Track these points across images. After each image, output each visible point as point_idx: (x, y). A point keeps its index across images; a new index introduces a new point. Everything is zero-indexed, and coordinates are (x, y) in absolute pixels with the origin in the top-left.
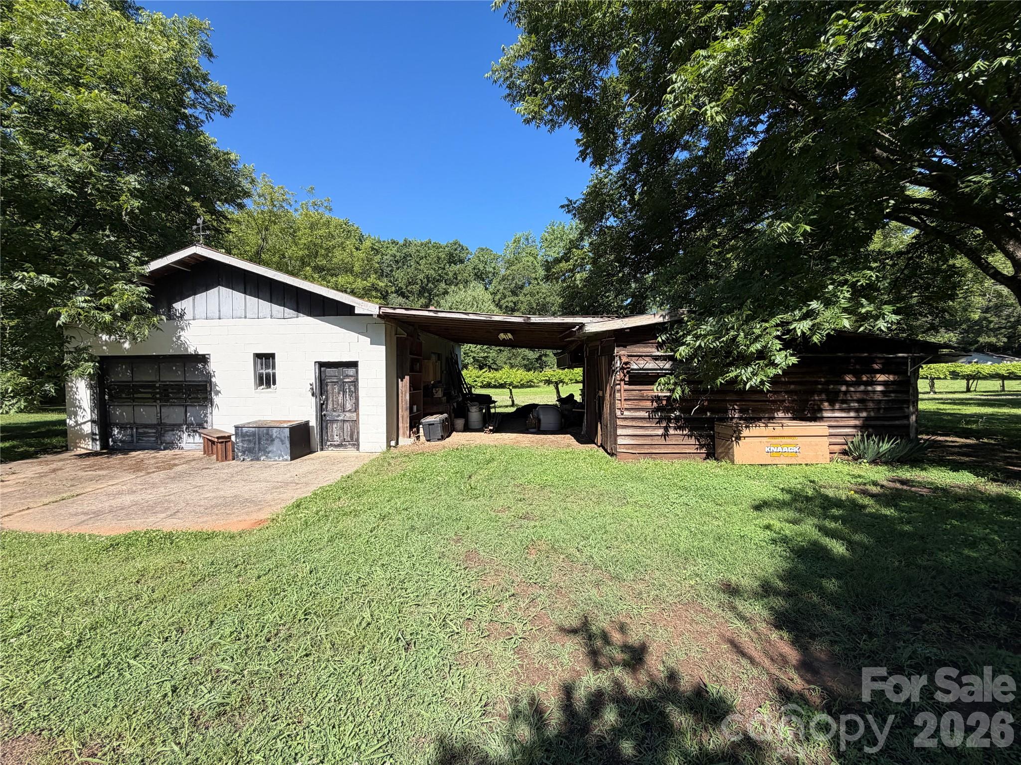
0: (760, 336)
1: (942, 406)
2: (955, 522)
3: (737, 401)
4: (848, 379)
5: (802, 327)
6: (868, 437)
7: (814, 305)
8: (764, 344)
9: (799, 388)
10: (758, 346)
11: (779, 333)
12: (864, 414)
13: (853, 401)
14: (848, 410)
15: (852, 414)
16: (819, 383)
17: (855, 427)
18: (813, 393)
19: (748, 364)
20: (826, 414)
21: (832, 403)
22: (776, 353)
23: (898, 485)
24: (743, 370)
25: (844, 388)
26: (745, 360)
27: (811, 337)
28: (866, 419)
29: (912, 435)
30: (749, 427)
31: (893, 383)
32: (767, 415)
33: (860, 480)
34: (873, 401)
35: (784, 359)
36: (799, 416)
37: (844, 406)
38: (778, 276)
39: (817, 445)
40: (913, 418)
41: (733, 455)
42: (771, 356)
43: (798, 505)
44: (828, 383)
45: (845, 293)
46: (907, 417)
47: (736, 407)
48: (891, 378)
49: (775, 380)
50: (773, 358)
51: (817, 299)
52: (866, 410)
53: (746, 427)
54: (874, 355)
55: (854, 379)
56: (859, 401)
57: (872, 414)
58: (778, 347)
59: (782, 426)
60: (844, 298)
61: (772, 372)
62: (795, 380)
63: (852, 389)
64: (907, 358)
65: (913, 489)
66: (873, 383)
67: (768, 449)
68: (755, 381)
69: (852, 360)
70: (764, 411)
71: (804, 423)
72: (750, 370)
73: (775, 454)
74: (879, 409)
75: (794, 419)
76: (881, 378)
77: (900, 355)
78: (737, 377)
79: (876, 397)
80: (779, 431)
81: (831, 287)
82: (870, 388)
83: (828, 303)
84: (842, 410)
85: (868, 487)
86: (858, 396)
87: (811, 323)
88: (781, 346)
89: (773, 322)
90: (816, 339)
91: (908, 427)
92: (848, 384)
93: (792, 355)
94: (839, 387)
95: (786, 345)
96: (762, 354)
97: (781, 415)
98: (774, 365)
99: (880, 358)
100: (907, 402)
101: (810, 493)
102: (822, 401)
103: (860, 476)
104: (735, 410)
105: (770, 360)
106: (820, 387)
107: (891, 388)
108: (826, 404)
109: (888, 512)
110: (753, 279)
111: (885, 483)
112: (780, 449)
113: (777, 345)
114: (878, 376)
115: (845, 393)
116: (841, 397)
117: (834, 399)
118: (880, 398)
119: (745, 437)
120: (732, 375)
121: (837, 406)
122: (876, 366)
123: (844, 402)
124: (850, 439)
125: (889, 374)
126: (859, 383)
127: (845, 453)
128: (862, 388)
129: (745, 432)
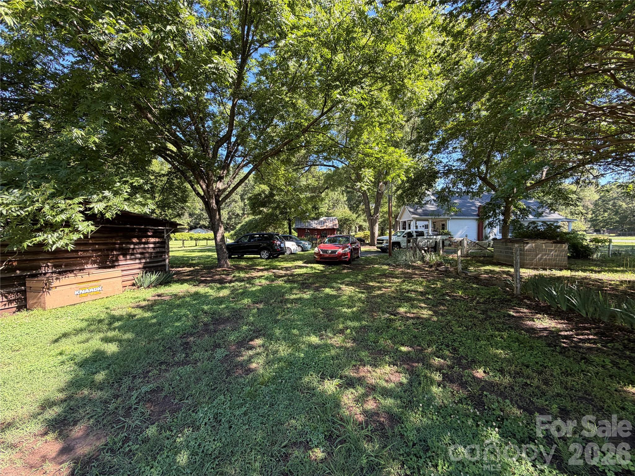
0: (66, 209)
1: (186, 253)
2: (175, 310)
3: (50, 259)
4: (134, 241)
5: (98, 207)
6: (146, 273)
7: (107, 193)
8: (68, 216)
9: (102, 247)
10: (63, 217)
11: (81, 209)
12: (144, 261)
13: (137, 253)
14: (135, 259)
15: (137, 261)
16: (116, 244)
17: (139, 268)
18: (112, 250)
19: (54, 231)
20: (121, 263)
21: (125, 255)
22: (79, 223)
23: (157, 298)
24: (50, 236)
25: (132, 246)
26: (52, 227)
27: (105, 214)
28: (145, 263)
29: (167, 269)
30: (59, 279)
31: (158, 242)
32: (78, 268)
33: (137, 300)
34: (148, 253)
35: (87, 227)
36: (103, 265)
37: (133, 257)
38: (81, 169)
39: (114, 283)
40: (167, 261)
41: (44, 303)
42: (75, 225)
43: (92, 327)
44: (121, 244)
45: (127, 189)
46: (165, 260)
47: (49, 264)
48: (157, 240)
49: (78, 243)
50: (76, 226)
51: (109, 189)
52: (144, 258)
53: (57, 279)
54: (148, 227)
55: (138, 241)
56: (141, 253)
57: (148, 260)
58: (81, 219)
59: (89, 274)
60: (127, 192)
61: (75, 237)
62: (100, 242)
63: (137, 247)
64: (164, 229)
65: (162, 298)
66: (147, 243)
67: (76, 293)
68: (60, 244)
69: (137, 230)
70: (75, 265)
71: (105, 270)
72: (56, 235)
73: (83, 295)
74: (151, 257)
75: (99, 268)
76: (152, 240)
77: (160, 228)
78: (44, 240)
79: (150, 251)
80: (86, 278)
81: (118, 184)
82: (146, 246)
83: (116, 193)
84: (131, 259)
85: (141, 303)
86: (140, 251)
87: (105, 205)
88: (83, 219)
89: (76, 200)
90: (108, 215)
91: (165, 265)
92: (135, 244)
93: (92, 225)
94: (128, 245)
95: (88, 218)
96: (67, 223)
97: (89, 266)
98: (77, 231)
99: (151, 229)
100: (164, 252)
101: (103, 316)
102: (118, 255)
103: (137, 298)
104: (48, 266)
105: (74, 228)
106: (117, 246)
107: (158, 245)
108: (121, 257)
109: (148, 314)
110: (61, 166)
111: (151, 298)
112: (87, 291)
113: (80, 217)
114: (150, 239)
115: (133, 249)
116: (131, 251)
117: (125, 253)
118: (152, 251)
119: (56, 287)
120: (41, 238)
121: (128, 257)
122: (149, 234)
123: (132, 254)
124: (136, 276)
125: (156, 237)
126: (140, 243)
127: (134, 285)
128: (142, 246)
129: (55, 283)
